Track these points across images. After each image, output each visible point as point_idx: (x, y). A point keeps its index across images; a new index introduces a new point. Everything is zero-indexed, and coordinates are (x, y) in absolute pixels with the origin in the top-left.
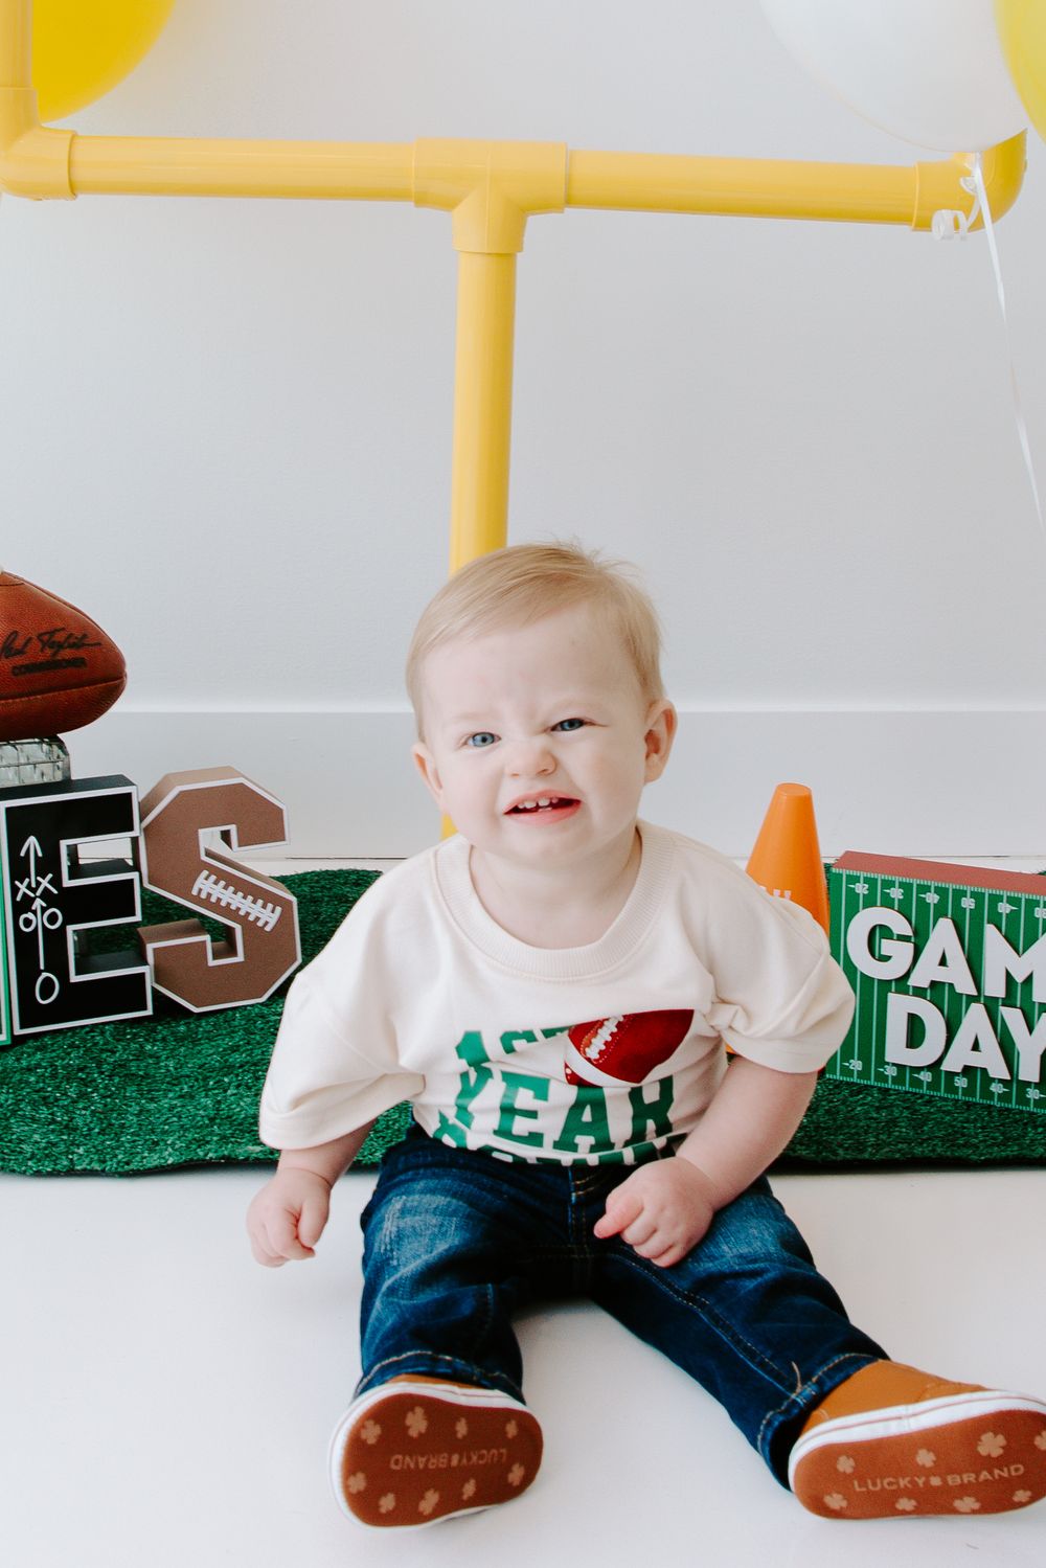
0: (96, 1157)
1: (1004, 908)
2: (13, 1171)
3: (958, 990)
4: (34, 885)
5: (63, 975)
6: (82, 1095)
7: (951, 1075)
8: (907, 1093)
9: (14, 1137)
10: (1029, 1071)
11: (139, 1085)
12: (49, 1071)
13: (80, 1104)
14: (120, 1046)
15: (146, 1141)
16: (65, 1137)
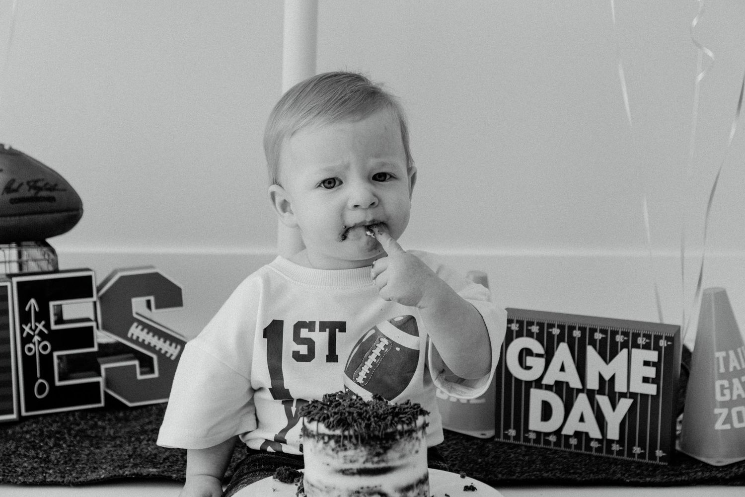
0: (60, 475)
1: (598, 336)
2: (10, 483)
3: (572, 385)
4: (33, 327)
5: (51, 381)
6: (56, 445)
7: (567, 437)
8: (542, 448)
9: (12, 464)
10: (613, 433)
11: (91, 441)
12: (39, 432)
13: (54, 450)
14: (83, 422)
15: (90, 467)
16: (43, 465)
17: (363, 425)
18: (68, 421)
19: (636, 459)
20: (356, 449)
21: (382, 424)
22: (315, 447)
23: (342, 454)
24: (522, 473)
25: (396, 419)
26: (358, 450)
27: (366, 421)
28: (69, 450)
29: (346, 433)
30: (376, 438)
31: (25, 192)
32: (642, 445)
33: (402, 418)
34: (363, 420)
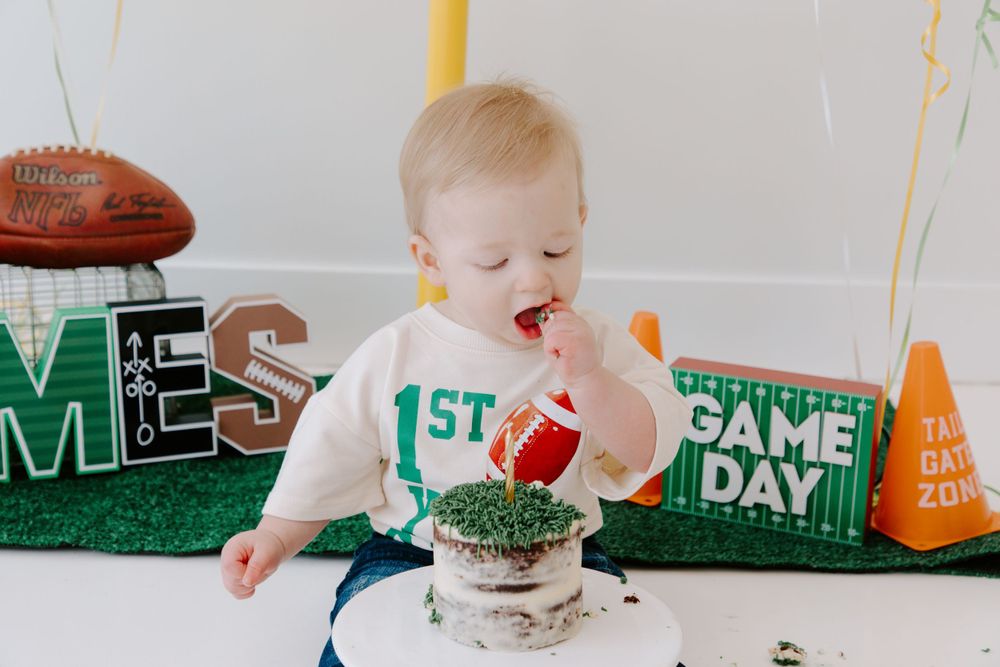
0: (160, 543)
1: (786, 396)
2: (102, 550)
3: (752, 451)
4: (136, 365)
5: (157, 427)
6: (159, 504)
7: (746, 509)
8: (715, 520)
9: (107, 528)
10: (799, 507)
11: (199, 499)
12: (140, 487)
13: (157, 509)
14: (191, 474)
15: (195, 534)
16: (141, 530)
17: (505, 533)
18: (175, 472)
19: (825, 537)
20: (495, 561)
21: (528, 533)
22: (447, 554)
23: (478, 566)
24: (692, 553)
25: (545, 526)
26: (498, 564)
27: (509, 529)
28: (174, 510)
29: (484, 542)
30: (520, 549)
31: (128, 208)
32: (832, 522)
33: (552, 524)
34: (505, 526)
